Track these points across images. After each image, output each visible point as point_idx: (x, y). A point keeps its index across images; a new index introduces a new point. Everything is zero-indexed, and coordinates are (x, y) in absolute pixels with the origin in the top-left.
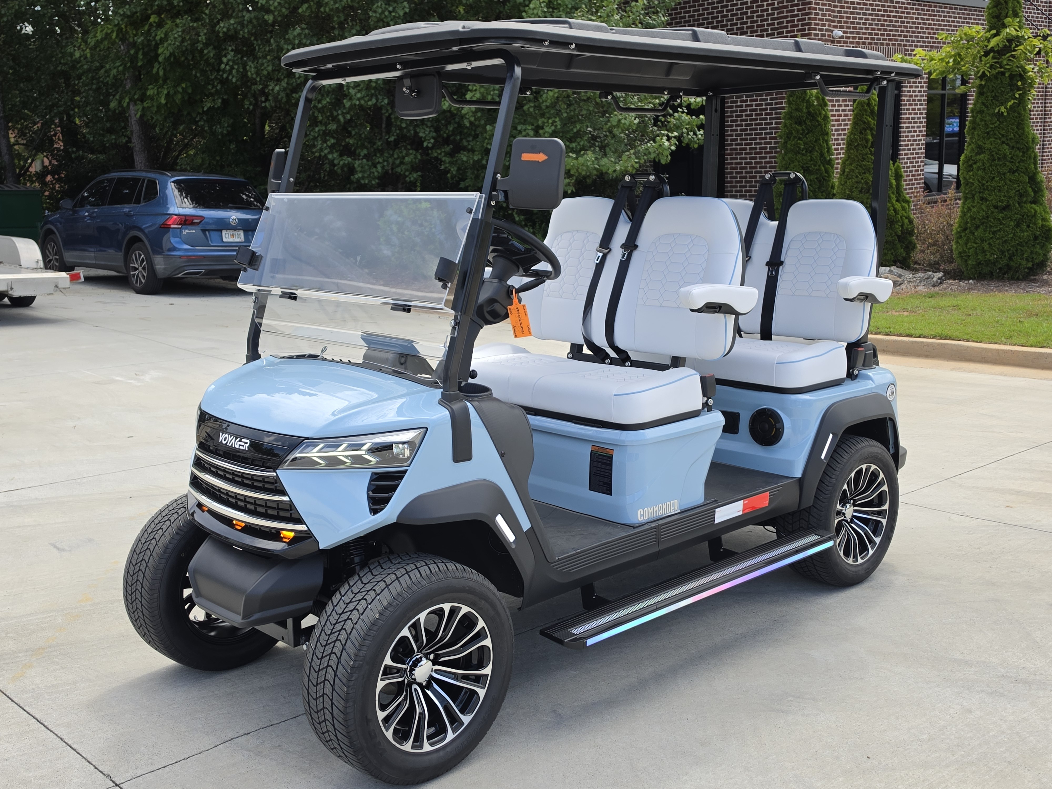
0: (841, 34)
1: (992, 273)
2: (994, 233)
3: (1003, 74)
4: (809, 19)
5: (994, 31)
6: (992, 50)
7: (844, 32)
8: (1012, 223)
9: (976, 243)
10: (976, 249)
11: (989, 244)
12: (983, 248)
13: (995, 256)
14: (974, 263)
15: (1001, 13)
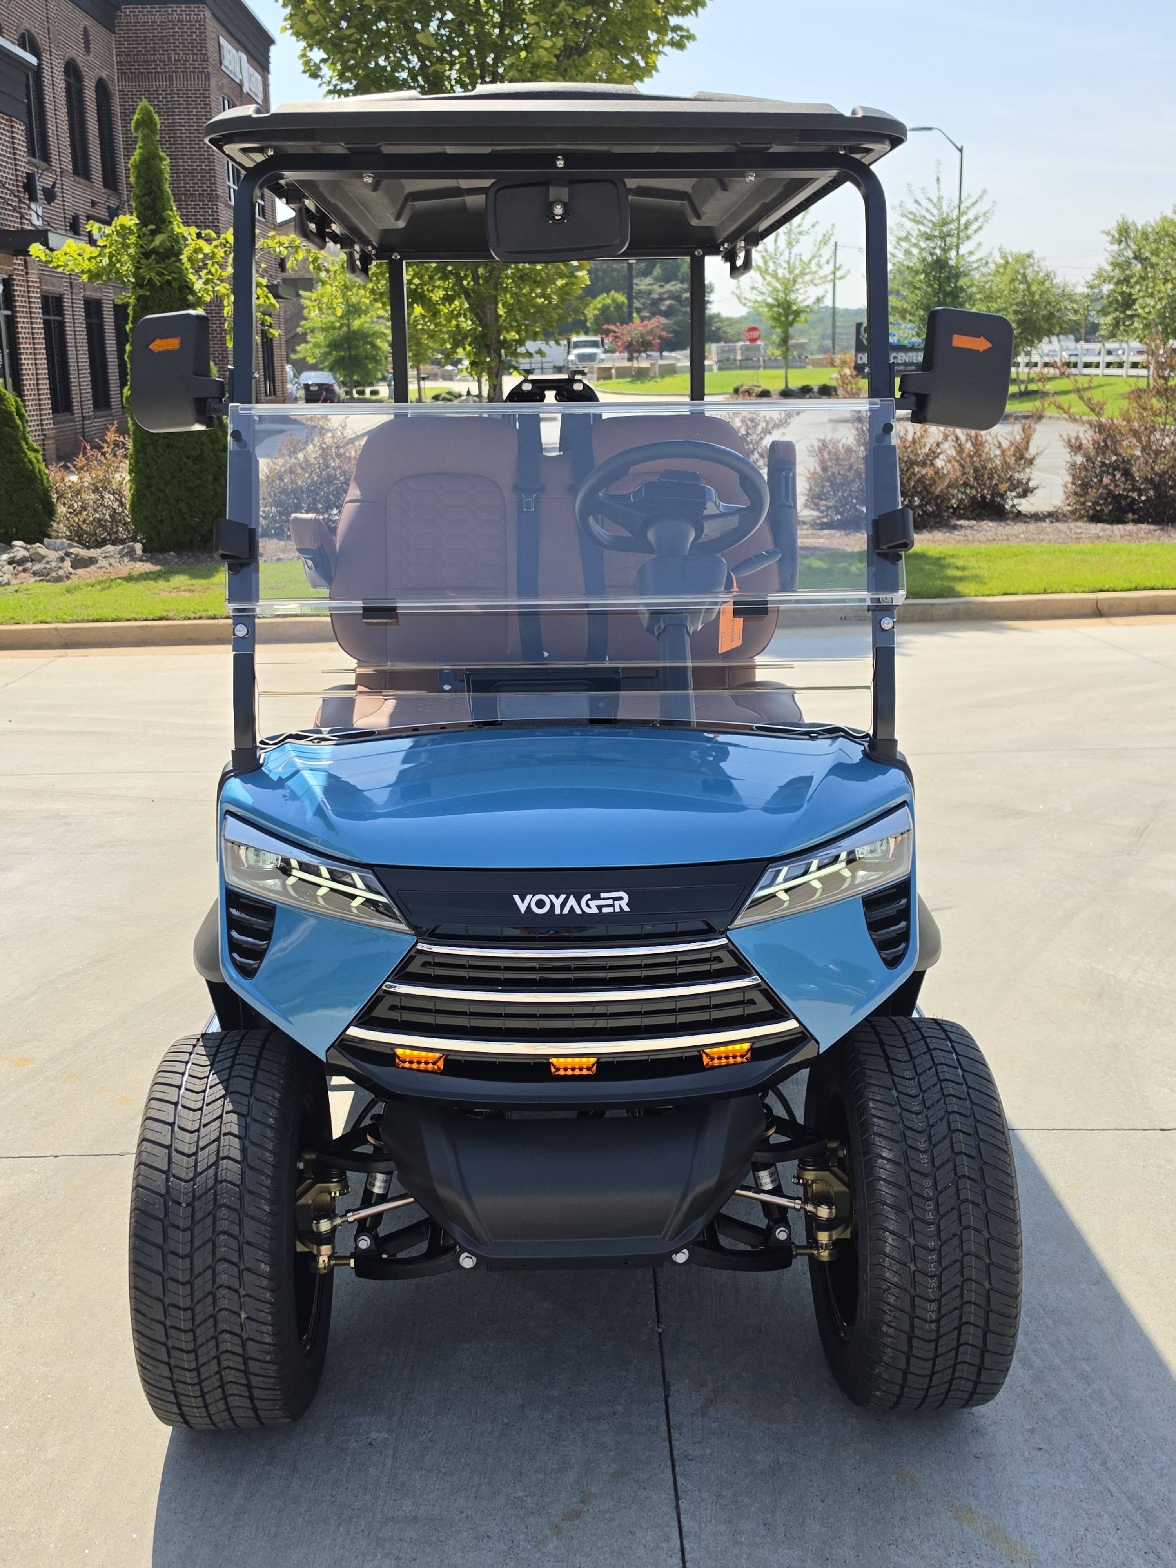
1: (191, 541)
2: (191, 490)
3: (169, 283)
5: (152, 227)
6: (154, 251)
8: (210, 477)
9: (169, 504)
10: (171, 511)
11: (187, 504)
12: (180, 510)
13: (197, 520)
14: (170, 530)
15: (155, 205)
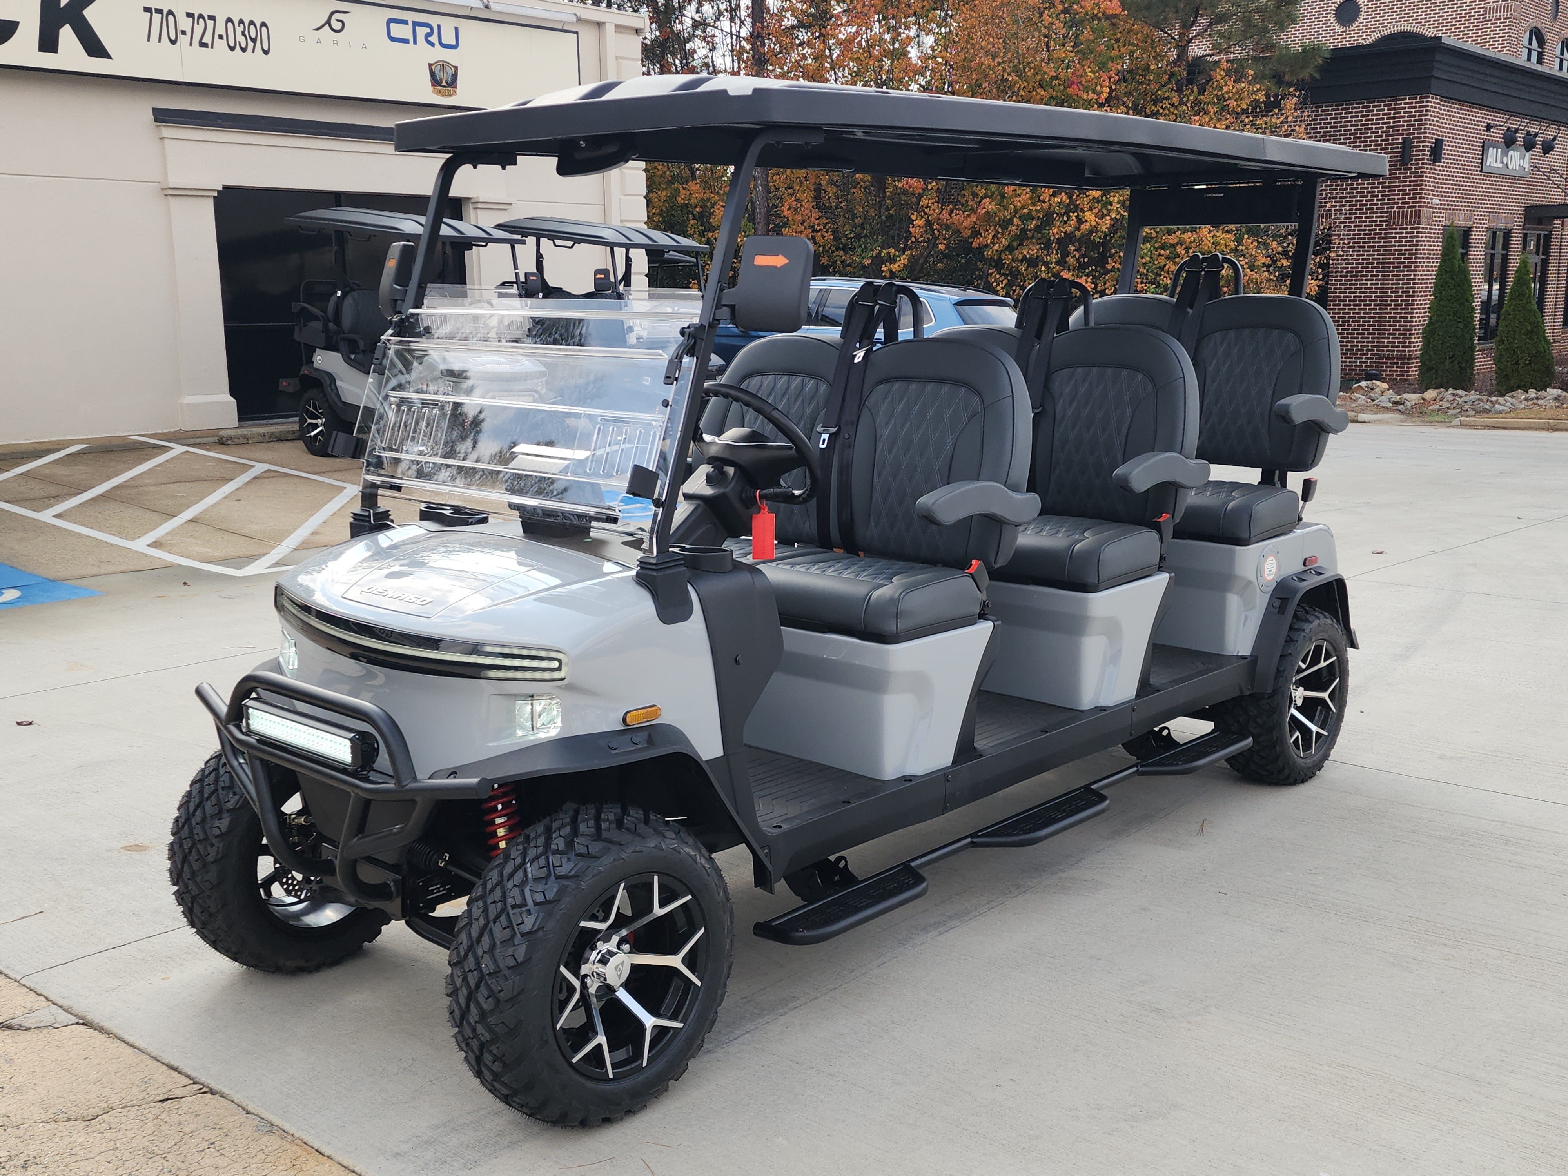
0: (1438, 202)
4: (1421, 189)
7: (1440, 200)
